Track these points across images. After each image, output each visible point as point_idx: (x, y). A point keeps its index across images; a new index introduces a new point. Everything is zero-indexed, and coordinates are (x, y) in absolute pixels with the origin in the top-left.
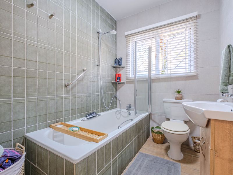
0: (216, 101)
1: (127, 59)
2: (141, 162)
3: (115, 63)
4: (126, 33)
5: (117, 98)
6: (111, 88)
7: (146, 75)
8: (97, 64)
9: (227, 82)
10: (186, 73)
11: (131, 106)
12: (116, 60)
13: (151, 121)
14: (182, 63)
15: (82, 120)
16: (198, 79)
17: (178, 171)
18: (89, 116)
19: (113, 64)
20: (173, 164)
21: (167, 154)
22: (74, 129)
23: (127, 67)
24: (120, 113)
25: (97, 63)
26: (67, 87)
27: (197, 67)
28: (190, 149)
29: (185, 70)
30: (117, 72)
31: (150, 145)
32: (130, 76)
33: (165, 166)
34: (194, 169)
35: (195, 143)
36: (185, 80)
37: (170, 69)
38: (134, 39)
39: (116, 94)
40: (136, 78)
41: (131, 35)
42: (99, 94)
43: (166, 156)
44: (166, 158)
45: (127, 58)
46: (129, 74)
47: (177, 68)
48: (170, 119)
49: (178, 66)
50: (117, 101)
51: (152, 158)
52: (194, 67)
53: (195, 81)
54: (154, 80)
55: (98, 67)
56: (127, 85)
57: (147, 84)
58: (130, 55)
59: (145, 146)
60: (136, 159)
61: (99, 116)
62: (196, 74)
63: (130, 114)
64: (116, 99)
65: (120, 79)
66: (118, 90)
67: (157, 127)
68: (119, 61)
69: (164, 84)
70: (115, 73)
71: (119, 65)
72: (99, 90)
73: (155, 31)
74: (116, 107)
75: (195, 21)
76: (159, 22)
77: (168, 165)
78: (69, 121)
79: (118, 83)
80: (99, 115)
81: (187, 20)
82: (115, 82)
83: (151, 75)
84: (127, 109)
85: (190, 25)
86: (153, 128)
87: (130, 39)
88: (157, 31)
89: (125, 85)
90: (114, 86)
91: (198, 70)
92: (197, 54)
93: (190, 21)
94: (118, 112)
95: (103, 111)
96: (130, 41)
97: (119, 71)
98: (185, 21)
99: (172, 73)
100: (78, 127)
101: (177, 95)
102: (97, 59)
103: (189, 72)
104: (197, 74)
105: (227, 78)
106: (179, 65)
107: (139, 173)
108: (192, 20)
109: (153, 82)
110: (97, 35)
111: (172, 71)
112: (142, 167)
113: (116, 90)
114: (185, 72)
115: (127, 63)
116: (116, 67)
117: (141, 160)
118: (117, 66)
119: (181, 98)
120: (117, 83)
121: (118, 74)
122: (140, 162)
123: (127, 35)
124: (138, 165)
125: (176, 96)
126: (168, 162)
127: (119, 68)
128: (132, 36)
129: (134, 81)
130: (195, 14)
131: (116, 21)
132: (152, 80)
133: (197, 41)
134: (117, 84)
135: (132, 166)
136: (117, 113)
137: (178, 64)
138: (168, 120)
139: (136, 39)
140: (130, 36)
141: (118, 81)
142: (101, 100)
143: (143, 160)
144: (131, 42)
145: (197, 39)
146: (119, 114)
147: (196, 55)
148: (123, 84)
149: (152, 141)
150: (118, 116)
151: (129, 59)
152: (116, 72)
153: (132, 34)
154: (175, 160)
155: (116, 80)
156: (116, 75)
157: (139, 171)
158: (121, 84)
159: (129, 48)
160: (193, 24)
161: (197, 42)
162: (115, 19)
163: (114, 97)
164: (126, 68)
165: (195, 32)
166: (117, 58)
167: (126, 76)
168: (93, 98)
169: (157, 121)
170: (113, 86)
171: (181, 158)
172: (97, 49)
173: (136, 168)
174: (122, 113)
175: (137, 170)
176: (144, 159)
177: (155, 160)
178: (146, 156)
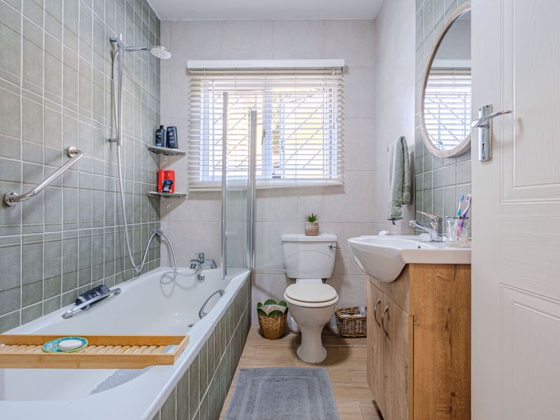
0: (378, 235)
1: (192, 133)
2: (251, 390)
3: (157, 139)
4: (192, 64)
5: (163, 238)
6: (145, 211)
7: (243, 178)
8: (108, 138)
9: (401, 200)
10: (324, 179)
11: (203, 258)
12: (158, 131)
13: (254, 290)
14: (317, 157)
15: (64, 316)
16: (343, 192)
17: (325, 384)
18: (88, 299)
19: (152, 142)
20: (314, 373)
21: (297, 356)
22: (65, 344)
23: (190, 153)
24: (173, 280)
25: (108, 132)
26: (8, 206)
27: (342, 169)
28: (333, 334)
29: (321, 172)
30: (161, 165)
31: (256, 347)
32: (201, 180)
33: (301, 381)
34: (350, 371)
35: (341, 320)
36: (323, 194)
37: (296, 169)
38: (211, 83)
39: (159, 226)
40: (227, 183)
41: (204, 72)
42: (113, 229)
43: (296, 360)
44: (298, 365)
45: (191, 130)
46: (199, 173)
47: (307, 167)
48: (295, 279)
49: (310, 163)
50: (159, 247)
51: (271, 374)
52: (338, 168)
53: (340, 196)
54: (261, 192)
55: (111, 145)
56: (191, 201)
57: (245, 201)
58: (200, 124)
59: (248, 350)
60: (238, 387)
61: (115, 294)
62: (341, 183)
63: (200, 278)
64: (158, 243)
65: (171, 185)
66: (165, 215)
67: (268, 302)
68: (168, 136)
69: (282, 201)
70: (155, 169)
71: (169, 145)
72: (113, 216)
73: (263, 77)
74: (158, 265)
75: (340, 77)
76: (273, 58)
77: (306, 377)
78: (16, 324)
79: (165, 196)
80: (117, 292)
81: (326, 71)
82: (156, 193)
83: (254, 180)
84: (193, 267)
85: (332, 83)
86: (259, 304)
87: (200, 80)
88: (268, 77)
89: (186, 202)
90: (153, 205)
91: (345, 176)
92: (343, 143)
93: (331, 74)
94: (169, 277)
95: (125, 279)
96: (199, 86)
97: (168, 164)
98: (324, 72)
99: (298, 177)
100: (76, 338)
101: (310, 226)
102: (109, 121)
103: (328, 177)
104: (343, 183)
105: (400, 193)
106: (312, 162)
107: (255, 416)
108: (335, 74)
109: (258, 196)
110: (110, 48)
111: (298, 172)
112: (257, 401)
113: (159, 217)
114: (322, 177)
115: (191, 143)
116: (158, 152)
117: (249, 386)
118: (162, 148)
119: (316, 232)
120: (160, 196)
121: (166, 173)
122: (247, 391)
123: (191, 69)
124: (246, 399)
125: (307, 228)
126: (303, 372)
127: (166, 154)
128: (207, 74)
129: (220, 192)
130: (340, 63)
131: (159, 22)
132: (257, 190)
133: (342, 117)
134: (162, 198)
135: (233, 405)
136: (166, 280)
137: (310, 160)
138: (293, 281)
139: (217, 85)
140: (202, 74)
141: (164, 192)
142: (120, 245)
143: (254, 384)
144: (202, 89)
145: (343, 114)
146: (169, 283)
147: (340, 145)
148: (180, 200)
149: (259, 336)
150: (168, 289)
151: (199, 133)
152: (158, 164)
153: (206, 69)
154: (316, 364)
155: (160, 187)
156: (158, 174)
157: (252, 410)
158: (175, 200)
159: (199, 104)
160: (337, 83)
161: (343, 119)
162: (157, 15)
163: (154, 236)
164: (187, 155)
165: (340, 98)
166: (161, 127)
167: (189, 179)
168: (97, 243)
169: (267, 288)
170: (151, 206)
171: (324, 357)
172: (109, 90)
173: (243, 408)
174: (178, 279)
175: (247, 411)
176: (253, 380)
177: (277, 376)
178: (257, 372)
